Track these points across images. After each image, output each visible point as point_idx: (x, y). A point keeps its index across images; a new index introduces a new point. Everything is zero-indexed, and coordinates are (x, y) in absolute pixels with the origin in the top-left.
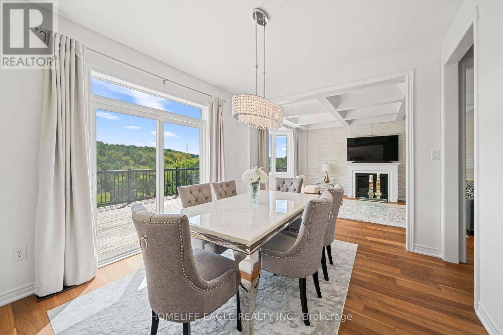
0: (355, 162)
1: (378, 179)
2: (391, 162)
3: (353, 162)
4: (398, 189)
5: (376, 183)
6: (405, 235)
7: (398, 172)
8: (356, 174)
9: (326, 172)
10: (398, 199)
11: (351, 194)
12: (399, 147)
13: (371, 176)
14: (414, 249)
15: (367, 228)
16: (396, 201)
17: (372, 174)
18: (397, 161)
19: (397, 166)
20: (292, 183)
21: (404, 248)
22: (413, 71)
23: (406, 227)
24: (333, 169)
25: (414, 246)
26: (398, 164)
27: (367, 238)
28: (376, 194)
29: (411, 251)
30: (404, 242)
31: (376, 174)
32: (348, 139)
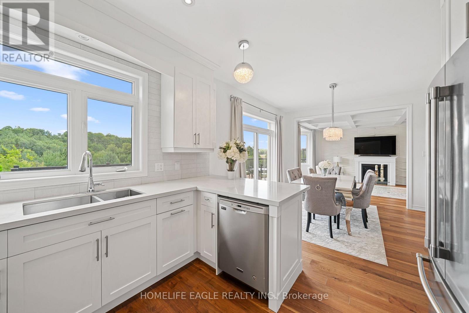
0: (361, 156)
1: (382, 168)
2: (390, 155)
3: (360, 155)
4: (396, 176)
5: (380, 171)
6: (406, 203)
7: (396, 163)
8: (362, 165)
9: (337, 163)
10: (396, 183)
11: (358, 180)
12: (396, 145)
13: (376, 166)
14: (412, 208)
15: (378, 199)
16: (395, 185)
17: (377, 165)
18: (395, 155)
19: (395, 159)
20: (333, 170)
21: (405, 208)
22: (411, 105)
23: (407, 199)
24: (344, 161)
25: (412, 206)
26: (396, 157)
27: (380, 203)
28: (380, 179)
29: (410, 209)
30: (406, 206)
31: (381, 165)
32: (355, 138)
